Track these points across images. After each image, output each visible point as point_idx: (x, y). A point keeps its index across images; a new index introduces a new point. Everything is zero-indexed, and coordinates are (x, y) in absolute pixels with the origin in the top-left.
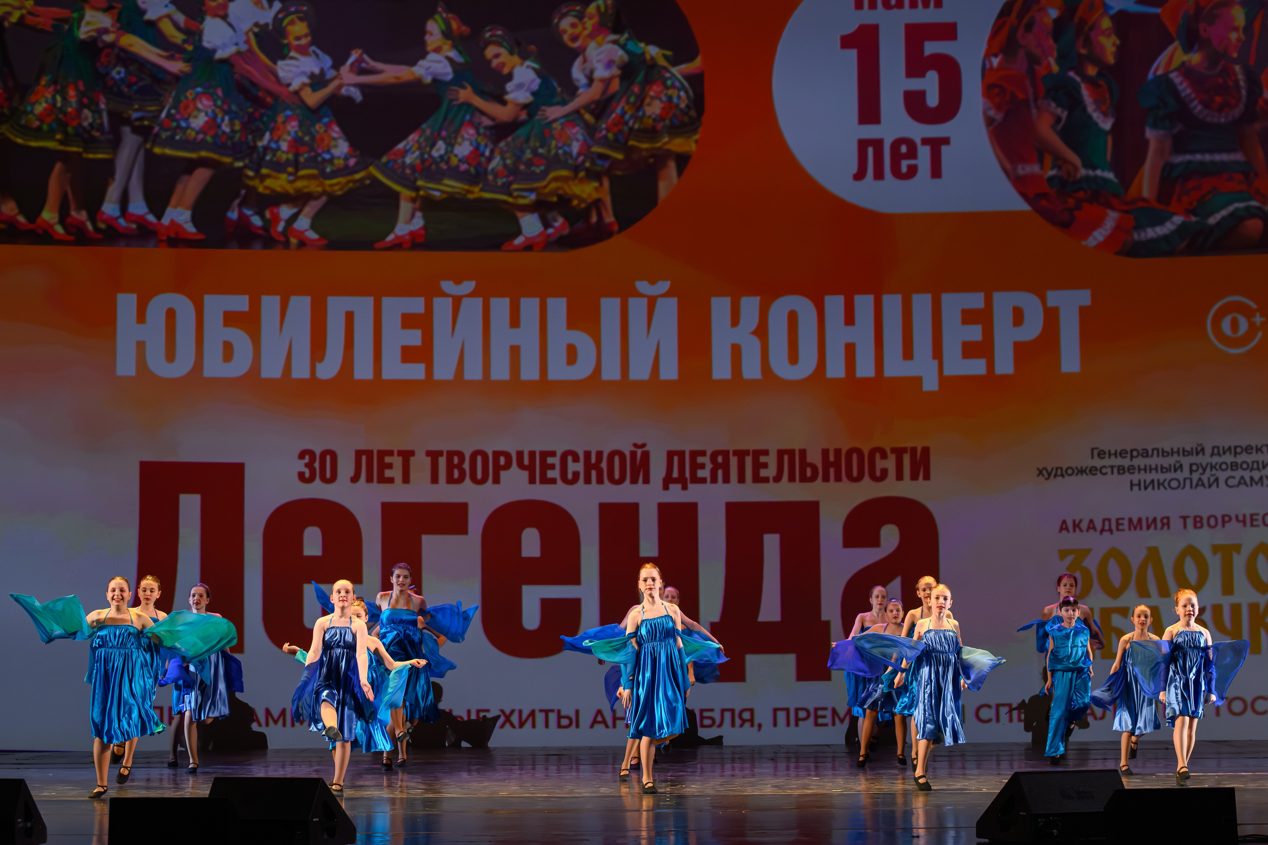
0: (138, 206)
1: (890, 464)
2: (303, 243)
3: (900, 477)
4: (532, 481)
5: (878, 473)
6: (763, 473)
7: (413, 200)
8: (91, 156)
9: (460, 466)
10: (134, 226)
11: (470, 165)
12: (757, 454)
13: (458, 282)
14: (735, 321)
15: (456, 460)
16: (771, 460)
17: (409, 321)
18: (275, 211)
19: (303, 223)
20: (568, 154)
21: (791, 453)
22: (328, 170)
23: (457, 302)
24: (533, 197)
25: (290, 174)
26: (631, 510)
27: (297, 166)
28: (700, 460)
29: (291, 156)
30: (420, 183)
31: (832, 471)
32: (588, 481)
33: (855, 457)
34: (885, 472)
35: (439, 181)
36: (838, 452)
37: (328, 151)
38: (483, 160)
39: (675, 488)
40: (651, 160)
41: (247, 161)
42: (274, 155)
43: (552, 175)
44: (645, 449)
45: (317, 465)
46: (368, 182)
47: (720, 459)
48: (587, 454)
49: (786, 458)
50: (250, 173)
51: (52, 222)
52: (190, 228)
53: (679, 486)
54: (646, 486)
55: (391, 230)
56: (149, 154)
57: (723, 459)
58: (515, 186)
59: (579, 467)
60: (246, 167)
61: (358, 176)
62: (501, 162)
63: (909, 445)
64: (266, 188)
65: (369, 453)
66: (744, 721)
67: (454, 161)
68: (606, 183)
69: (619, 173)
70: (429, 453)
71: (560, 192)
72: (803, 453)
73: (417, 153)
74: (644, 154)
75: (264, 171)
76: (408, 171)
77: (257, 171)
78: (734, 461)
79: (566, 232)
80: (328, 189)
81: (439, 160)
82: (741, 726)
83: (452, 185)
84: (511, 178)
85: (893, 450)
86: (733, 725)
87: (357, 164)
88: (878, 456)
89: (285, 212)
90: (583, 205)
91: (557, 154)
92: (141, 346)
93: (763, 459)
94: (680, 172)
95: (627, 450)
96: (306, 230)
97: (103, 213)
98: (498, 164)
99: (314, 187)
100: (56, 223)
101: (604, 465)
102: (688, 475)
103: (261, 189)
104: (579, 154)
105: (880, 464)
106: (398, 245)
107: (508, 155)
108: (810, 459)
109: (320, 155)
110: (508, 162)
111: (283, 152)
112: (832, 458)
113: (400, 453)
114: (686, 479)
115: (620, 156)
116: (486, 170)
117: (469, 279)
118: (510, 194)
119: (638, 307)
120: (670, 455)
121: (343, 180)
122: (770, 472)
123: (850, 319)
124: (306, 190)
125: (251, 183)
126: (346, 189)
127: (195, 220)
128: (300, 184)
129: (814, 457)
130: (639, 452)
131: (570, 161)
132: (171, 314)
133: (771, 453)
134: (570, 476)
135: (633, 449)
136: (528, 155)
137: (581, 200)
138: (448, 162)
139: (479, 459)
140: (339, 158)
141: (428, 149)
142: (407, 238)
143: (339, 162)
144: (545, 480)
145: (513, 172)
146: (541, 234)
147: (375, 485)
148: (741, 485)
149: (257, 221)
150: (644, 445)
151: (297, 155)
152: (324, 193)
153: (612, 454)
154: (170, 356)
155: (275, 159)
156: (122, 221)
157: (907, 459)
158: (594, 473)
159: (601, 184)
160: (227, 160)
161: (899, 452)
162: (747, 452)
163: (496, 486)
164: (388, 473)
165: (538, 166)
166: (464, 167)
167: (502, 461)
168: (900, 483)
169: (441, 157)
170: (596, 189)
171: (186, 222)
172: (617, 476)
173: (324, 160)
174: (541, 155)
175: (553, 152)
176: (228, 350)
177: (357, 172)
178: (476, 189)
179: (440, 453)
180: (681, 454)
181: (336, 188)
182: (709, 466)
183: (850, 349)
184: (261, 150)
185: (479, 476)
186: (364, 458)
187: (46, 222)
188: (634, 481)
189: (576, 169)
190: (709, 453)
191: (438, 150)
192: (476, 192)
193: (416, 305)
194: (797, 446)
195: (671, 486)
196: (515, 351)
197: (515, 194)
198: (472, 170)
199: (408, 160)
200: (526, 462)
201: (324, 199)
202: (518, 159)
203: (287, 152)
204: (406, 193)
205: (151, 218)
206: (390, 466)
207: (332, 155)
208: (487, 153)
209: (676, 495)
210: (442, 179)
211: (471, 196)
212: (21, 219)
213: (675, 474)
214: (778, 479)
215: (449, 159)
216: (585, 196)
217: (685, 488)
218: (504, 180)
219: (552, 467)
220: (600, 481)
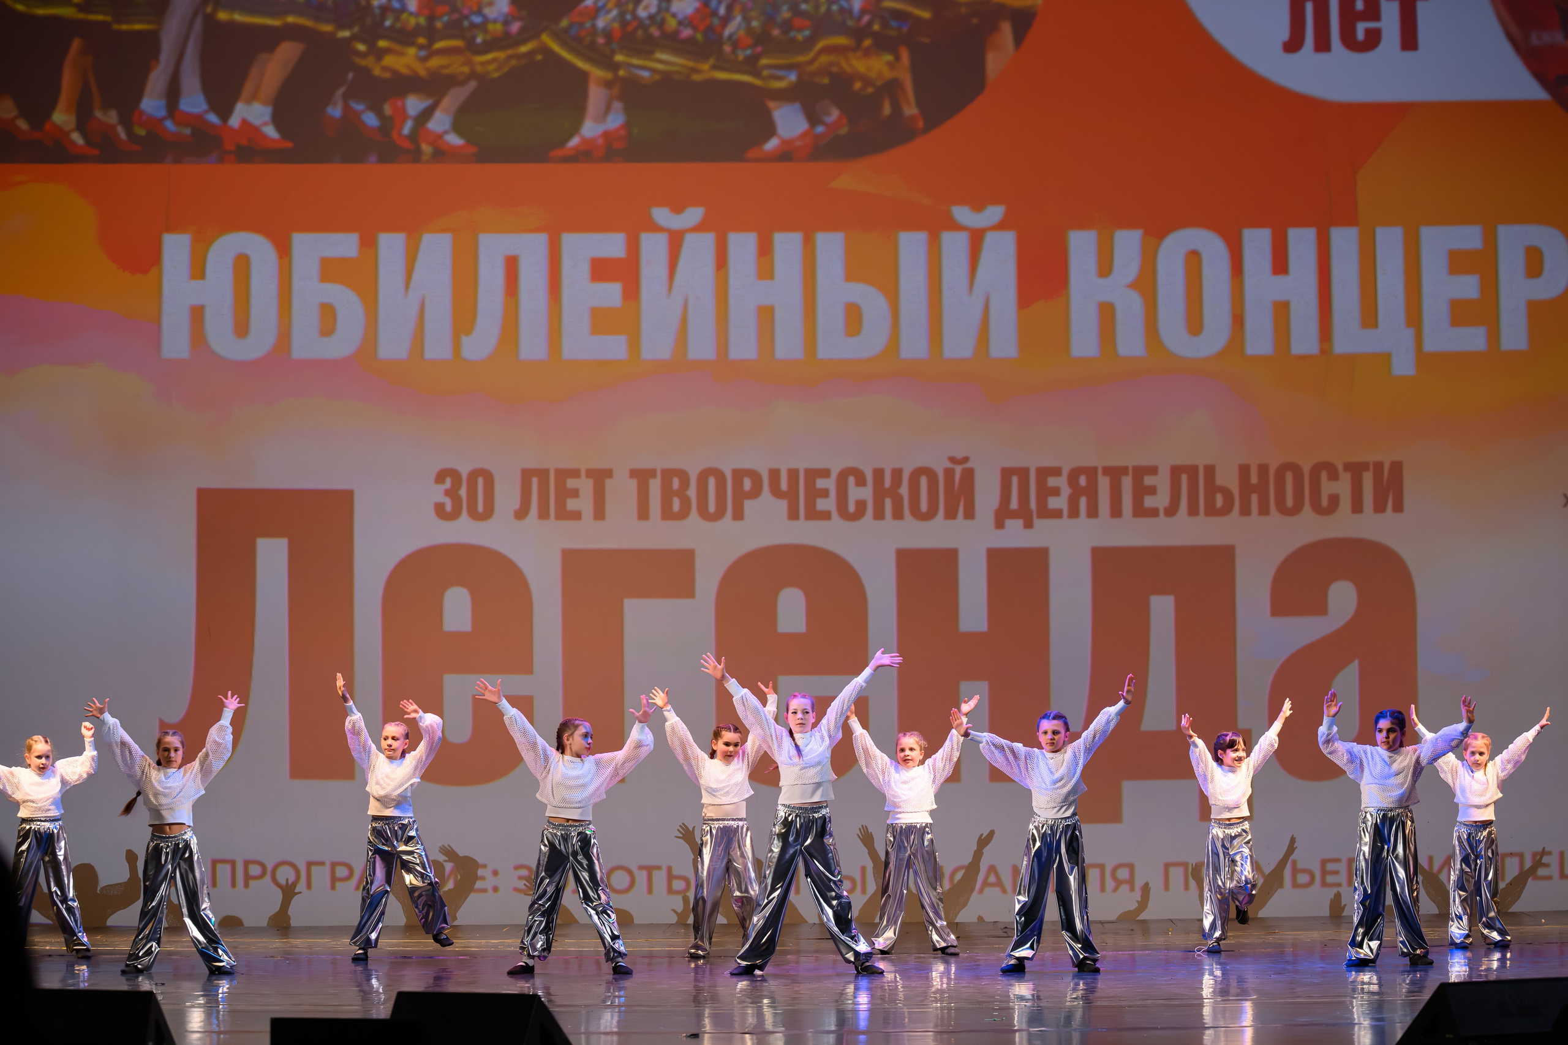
0: (193, 102)
1: (1343, 487)
2: (442, 154)
3: (1357, 507)
4: (793, 515)
5: (1324, 502)
6: (1149, 502)
7: (608, 84)
8: (124, 27)
9: (682, 493)
10: (187, 131)
11: (695, 29)
12: (1140, 472)
13: (678, 209)
14: (1105, 268)
15: (676, 483)
16: (1162, 482)
17: (601, 270)
18: (399, 103)
19: (440, 122)
20: (846, 12)
21: (1192, 470)
22: (479, 40)
23: (676, 241)
24: (793, 77)
25: (421, 47)
26: (947, 559)
27: (432, 34)
28: (1052, 482)
29: (422, 20)
30: (619, 58)
31: (1254, 499)
32: (879, 515)
33: (1289, 478)
34: (1334, 500)
35: (648, 54)
36: (1263, 469)
37: (479, 12)
38: (716, 21)
39: (1014, 525)
40: (975, 21)
41: (356, 29)
42: (397, 19)
43: (821, 44)
44: (968, 465)
45: (463, 492)
46: (539, 57)
47: (1083, 481)
48: (879, 473)
49: (1184, 478)
50: (361, 47)
51: (67, 128)
52: (271, 132)
53: (1019, 522)
54: (969, 522)
55: (575, 129)
56: (210, 22)
57: (1088, 481)
58: (764, 61)
59: (866, 493)
60: (355, 38)
61: (524, 49)
62: (744, 25)
63: (1371, 457)
64: (385, 69)
65: (543, 474)
66: (1119, 883)
67: (672, 23)
68: (905, 55)
69: (926, 40)
70: (634, 473)
71: (835, 69)
72: (1210, 470)
73: (615, 12)
74: (963, 10)
75: (382, 44)
76: (601, 40)
77: (372, 45)
78: (1104, 484)
79: (844, 130)
80: (479, 69)
81: (647, 22)
82: (1115, 890)
83: (667, 60)
84: (759, 49)
85: (1348, 467)
86: (1103, 889)
87: (522, 30)
88: (1324, 475)
89: (414, 104)
90: (870, 90)
91: (829, 10)
92: (197, 314)
93: (1148, 481)
94: (1019, 39)
95: (939, 466)
96: (446, 132)
97: (142, 113)
98: (739, 27)
99: (457, 66)
100: (73, 130)
101: (904, 490)
102: (1033, 504)
103: (377, 72)
104: (863, 11)
105: (1328, 488)
106: (585, 154)
107: (753, 14)
108: (1220, 480)
109: (466, 17)
110: (755, 24)
111: (411, 14)
112: (1254, 479)
113: (590, 473)
114: (1031, 512)
115: (926, 15)
116: (720, 36)
117: (695, 204)
118: (757, 74)
119: (954, 244)
120: (1007, 474)
121: (501, 55)
122: (1160, 500)
123: (1280, 265)
124: (445, 71)
125: (363, 62)
126: (506, 69)
127: (277, 120)
128: (435, 62)
129: (1228, 478)
130: (958, 470)
131: (850, 23)
132: (242, 265)
133: (1160, 470)
134: (852, 508)
135: (949, 465)
136: (785, 13)
137: (867, 81)
138: (661, 25)
139: (712, 482)
140: (495, 21)
141: (630, 6)
142: (600, 141)
143: (499, 27)
144: (814, 514)
145: (762, 39)
146: (804, 135)
147: (552, 522)
148: (1116, 521)
149: (371, 119)
150: (966, 460)
151: (431, 19)
152: (473, 75)
153: (917, 473)
154: (242, 328)
155: (398, 25)
156: (169, 124)
157: (1368, 480)
158: (888, 503)
159: (898, 58)
160: (327, 28)
161: (1356, 470)
162: (1124, 470)
163: (738, 523)
164: (572, 504)
165: (800, 30)
166: (687, 32)
167: (747, 484)
168: (1357, 516)
169: (651, 18)
170: (891, 65)
171: (265, 124)
172: (924, 506)
173: (473, 26)
174: (804, 15)
175: (823, 9)
176: (328, 318)
177: (523, 42)
178: (706, 67)
179: (652, 473)
180: (1023, 473)
181: (491, 67)
182: (1066, 491)
183: (1282, 310)
184: (377, 11)
185: (712, 507)
186: (535, 481)
187: (57, 128)
188: (951, 515)
189: (859, 34)
190: (1065, 473)
191: (646, 8)
192: (707, 71)
193: (612, 245)
194: (1200, 461)
195: (1009, 522)
196: (766, 315)
197: (765, 73)
198: (699, 37)
199: (601, 23)
200: (784, 486)
201: (473, 84)
202: (770, 19)
203: (417, 15)
204: (597, 73)
205: (213, 118)
206: (575, 493)
207: (484, 16)
208: (722, 11)
209: (1015, 535)
210: (652, 53)
211: (697, 77)
212: (23, 125)
213: (1014, 504)
214: (1171, 511)
215: (663, 21)
216: (872, 75)
217: (1029, 525)
218: (749, 52)
219: (825, 493)
220: (898, 515)
